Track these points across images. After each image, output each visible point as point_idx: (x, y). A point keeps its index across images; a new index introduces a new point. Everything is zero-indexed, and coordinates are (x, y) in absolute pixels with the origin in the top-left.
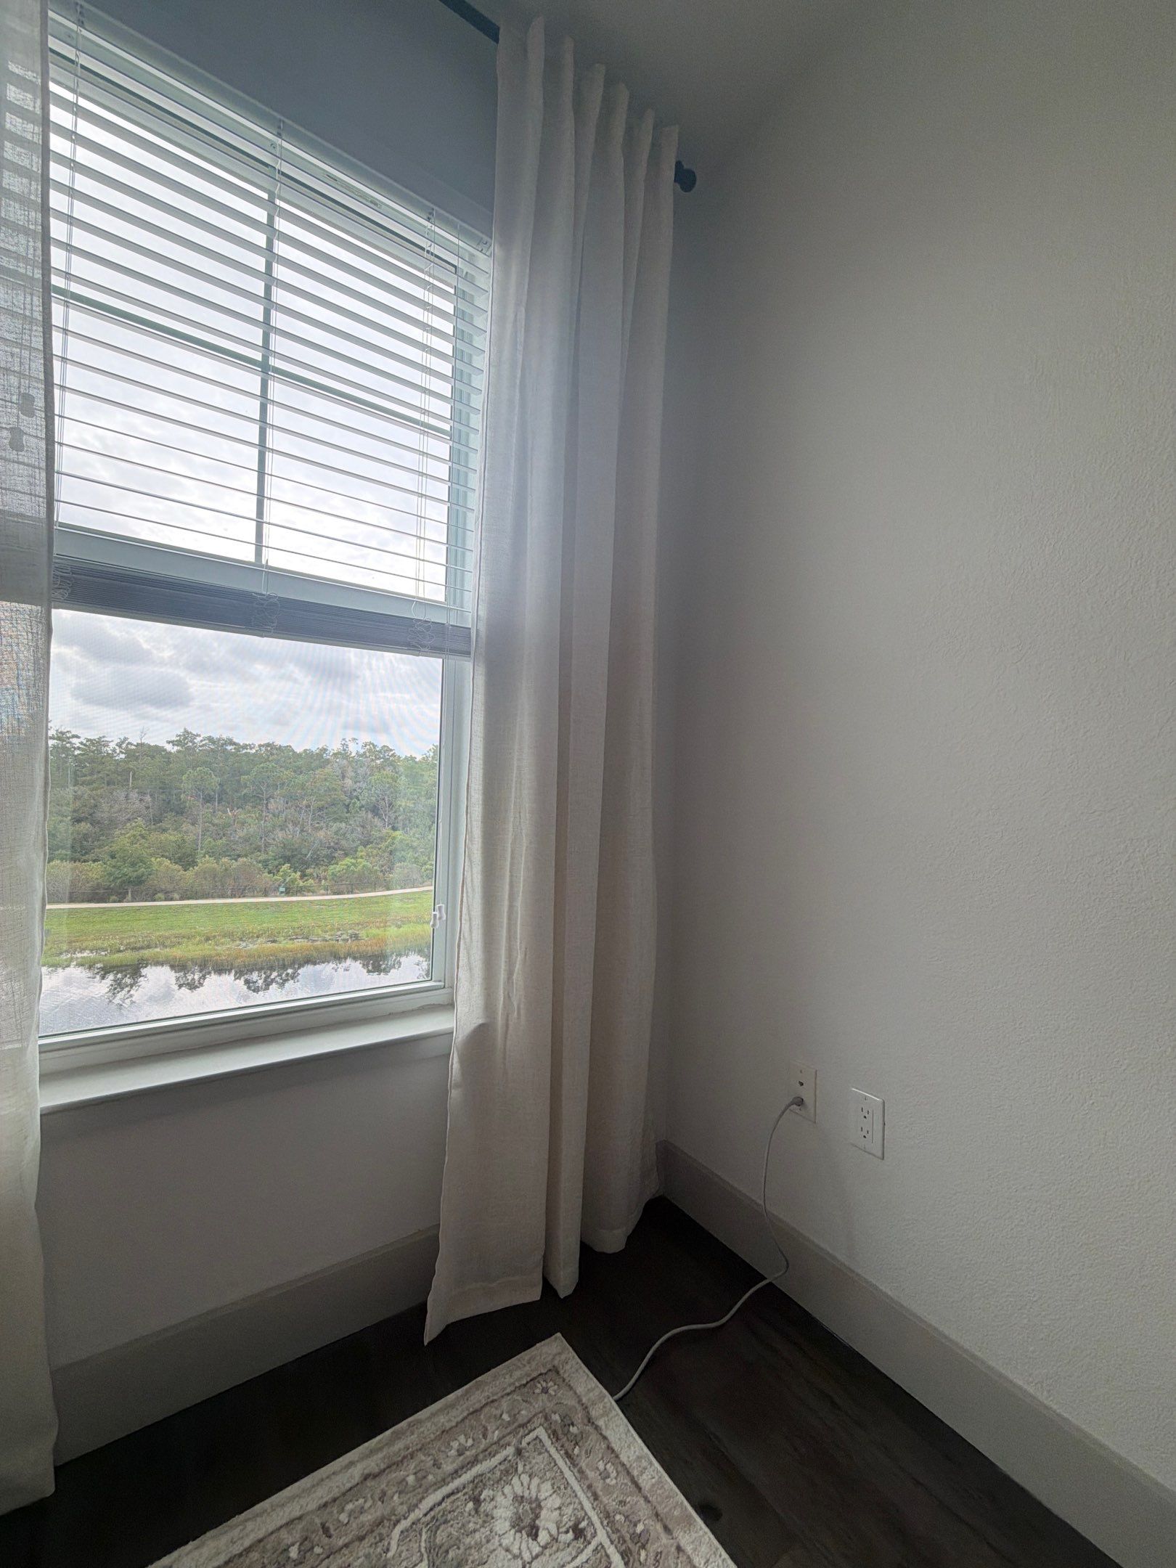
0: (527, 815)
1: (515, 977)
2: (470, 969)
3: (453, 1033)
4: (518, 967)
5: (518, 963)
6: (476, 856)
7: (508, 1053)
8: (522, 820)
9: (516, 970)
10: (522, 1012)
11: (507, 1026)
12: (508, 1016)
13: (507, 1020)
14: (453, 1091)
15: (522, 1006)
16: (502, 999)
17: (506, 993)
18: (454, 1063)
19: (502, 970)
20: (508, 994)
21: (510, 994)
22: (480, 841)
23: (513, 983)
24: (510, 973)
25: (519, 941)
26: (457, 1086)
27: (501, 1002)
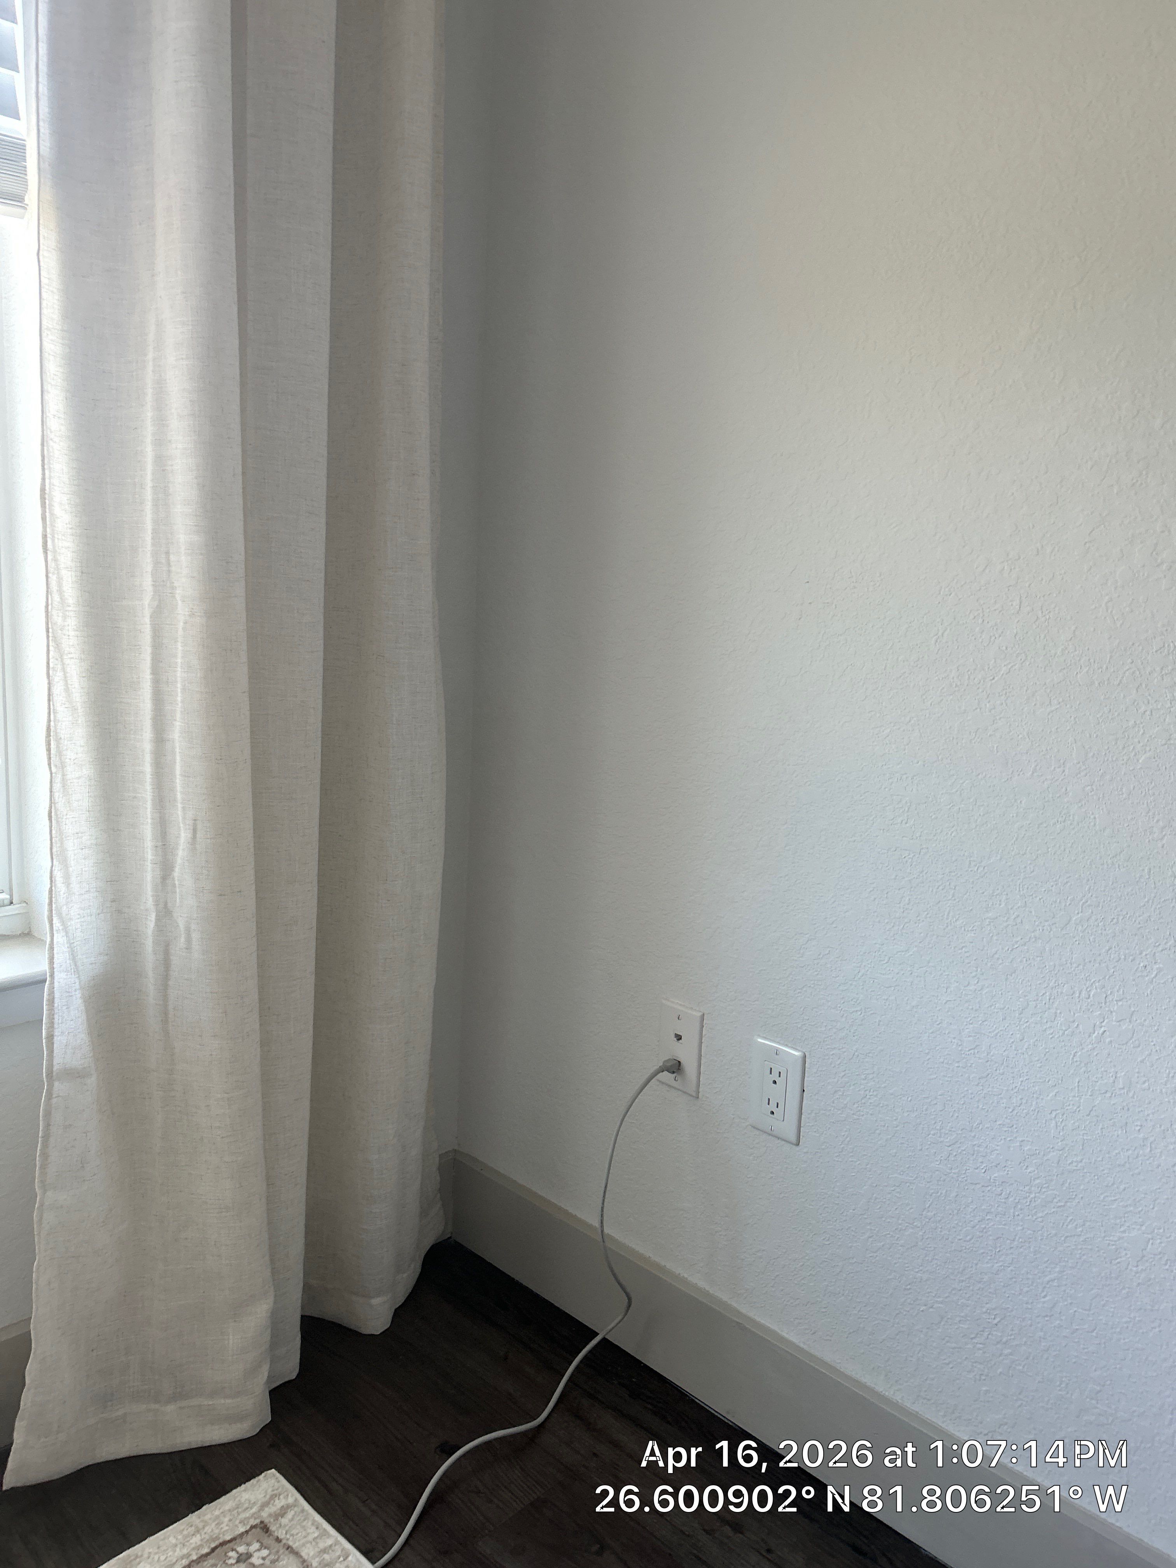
0: (183, 558)
1: (177, 873)
3: (47, 981)
4: (181, 854)
5: (181, 847)
7: (171, 1012)
8: (173, 569)
10: (195, 936)
11: (167, 964)
12: (166, 944)
13: (165, 953)
15: (195, 927)
16: (152, 917)
17: (160, 904)
20: (165, 907)
21: (169, 906)
23: (174, 886)
24: (166, 867)
25: (180, 806)
27: (151, 923)
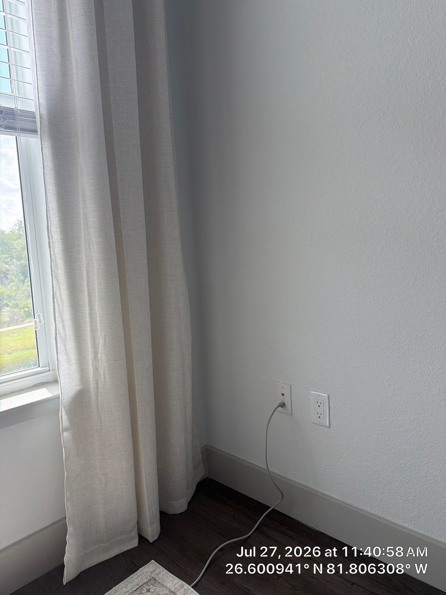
0: (95, 246)
1: (99, 356)
2: (67, 353)
3: (60, 397)
4: (101, 348)
5: (100, 346)
6: (61, 278)
7: (100, 405)
8: (92, 250)
9: (100, 351)
10: (107, 376)
11: (97, 387)
12: (97, 381)
13: (97, 384)
14: (64, 433)
15: (106, 373)
16: (92, 371)
17: (94, 367)
18: (63, 414)
19: (90, 352)
20: (96, 367)
21: (97, 366)
22: (63, 267)
23: (98, 360)
24: (96, 353)
25: (99, 331)
26: (66, 430)
27: (92, 373)
